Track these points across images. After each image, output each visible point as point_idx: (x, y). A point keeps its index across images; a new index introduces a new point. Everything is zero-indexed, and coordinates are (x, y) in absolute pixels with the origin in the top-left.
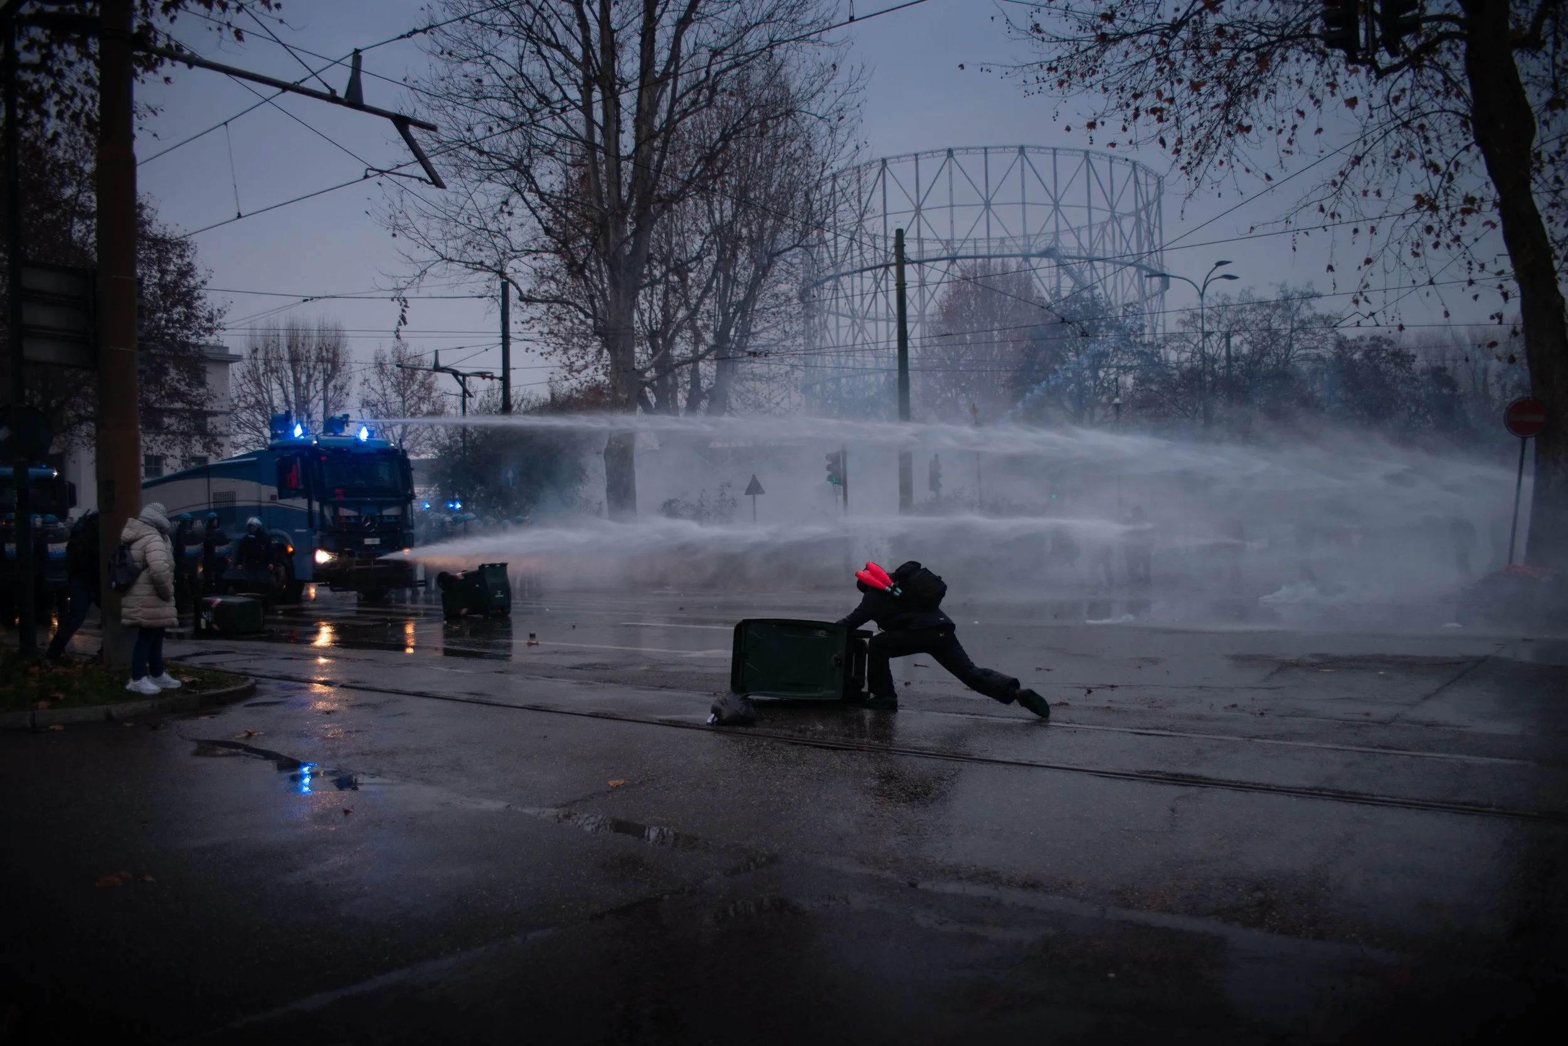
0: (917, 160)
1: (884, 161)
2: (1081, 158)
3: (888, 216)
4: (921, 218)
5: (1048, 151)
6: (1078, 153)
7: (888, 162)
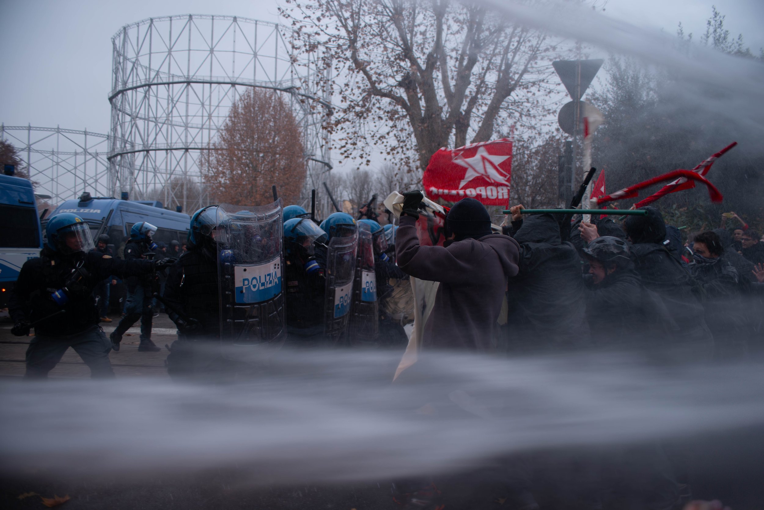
0: (171, 20)
1: (152, 20)
2: (273, 28)
3: (152, 55)
4: (172, 57)
5: (252, 22)
6: (271, 25)
7: (154, 20)
